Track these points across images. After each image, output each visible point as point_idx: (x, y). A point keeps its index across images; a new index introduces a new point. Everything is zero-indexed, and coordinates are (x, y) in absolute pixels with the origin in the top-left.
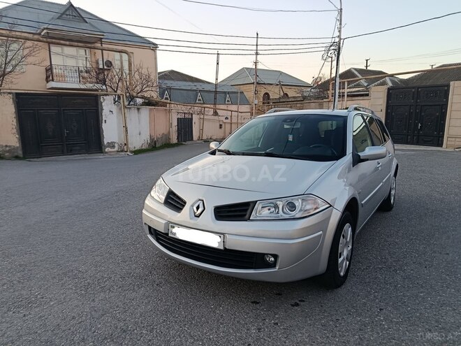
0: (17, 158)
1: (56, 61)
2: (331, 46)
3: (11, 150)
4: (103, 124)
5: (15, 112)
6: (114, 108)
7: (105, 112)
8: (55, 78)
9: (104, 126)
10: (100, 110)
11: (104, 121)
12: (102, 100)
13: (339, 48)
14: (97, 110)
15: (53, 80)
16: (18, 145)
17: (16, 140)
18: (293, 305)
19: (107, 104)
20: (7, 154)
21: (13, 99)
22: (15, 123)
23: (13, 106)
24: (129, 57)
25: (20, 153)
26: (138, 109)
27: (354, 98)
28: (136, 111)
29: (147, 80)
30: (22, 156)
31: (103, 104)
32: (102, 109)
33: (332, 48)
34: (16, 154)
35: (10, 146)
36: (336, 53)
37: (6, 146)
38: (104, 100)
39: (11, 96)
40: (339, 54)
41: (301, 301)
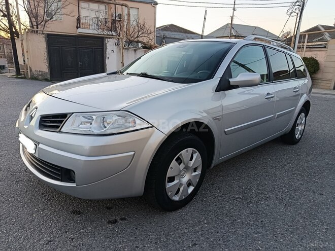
0: (46, 80)
1: (84, 13)
2: (296, 3)
3: (43, 74)
4: (107, 60)
5: (46, 48)
6: (115, 48)
7: (109, 51)
8: (81, 26)
9: (107, 61)
10: (105, 49)
11: (107, 57)
12: (106, 42)
13: (304, 4)
14: (103, 49)
15: (80, 27)
16: (47, 71)
17: (47, 67)
18: (110, 222)
19: (110, 45)
20: (40, 77)
21: (45, 38)
22: (46, 55)
23: (45, 43)
24: (129, 9)
25: (49, 77)
26: (135, 51)
27: (312, 50)
28: (133, 52)
29: (141, 28)
30: (50, 79)
31: (107, 45)
32: (106, 49)
33: (298, 3)
34: (46, 77)
35: (42, 72)
36: (300, 8)
37: (40, 71)
38: (108, 42)
39: (44, 35)
40: (302, 9)
41: (122, 219)
